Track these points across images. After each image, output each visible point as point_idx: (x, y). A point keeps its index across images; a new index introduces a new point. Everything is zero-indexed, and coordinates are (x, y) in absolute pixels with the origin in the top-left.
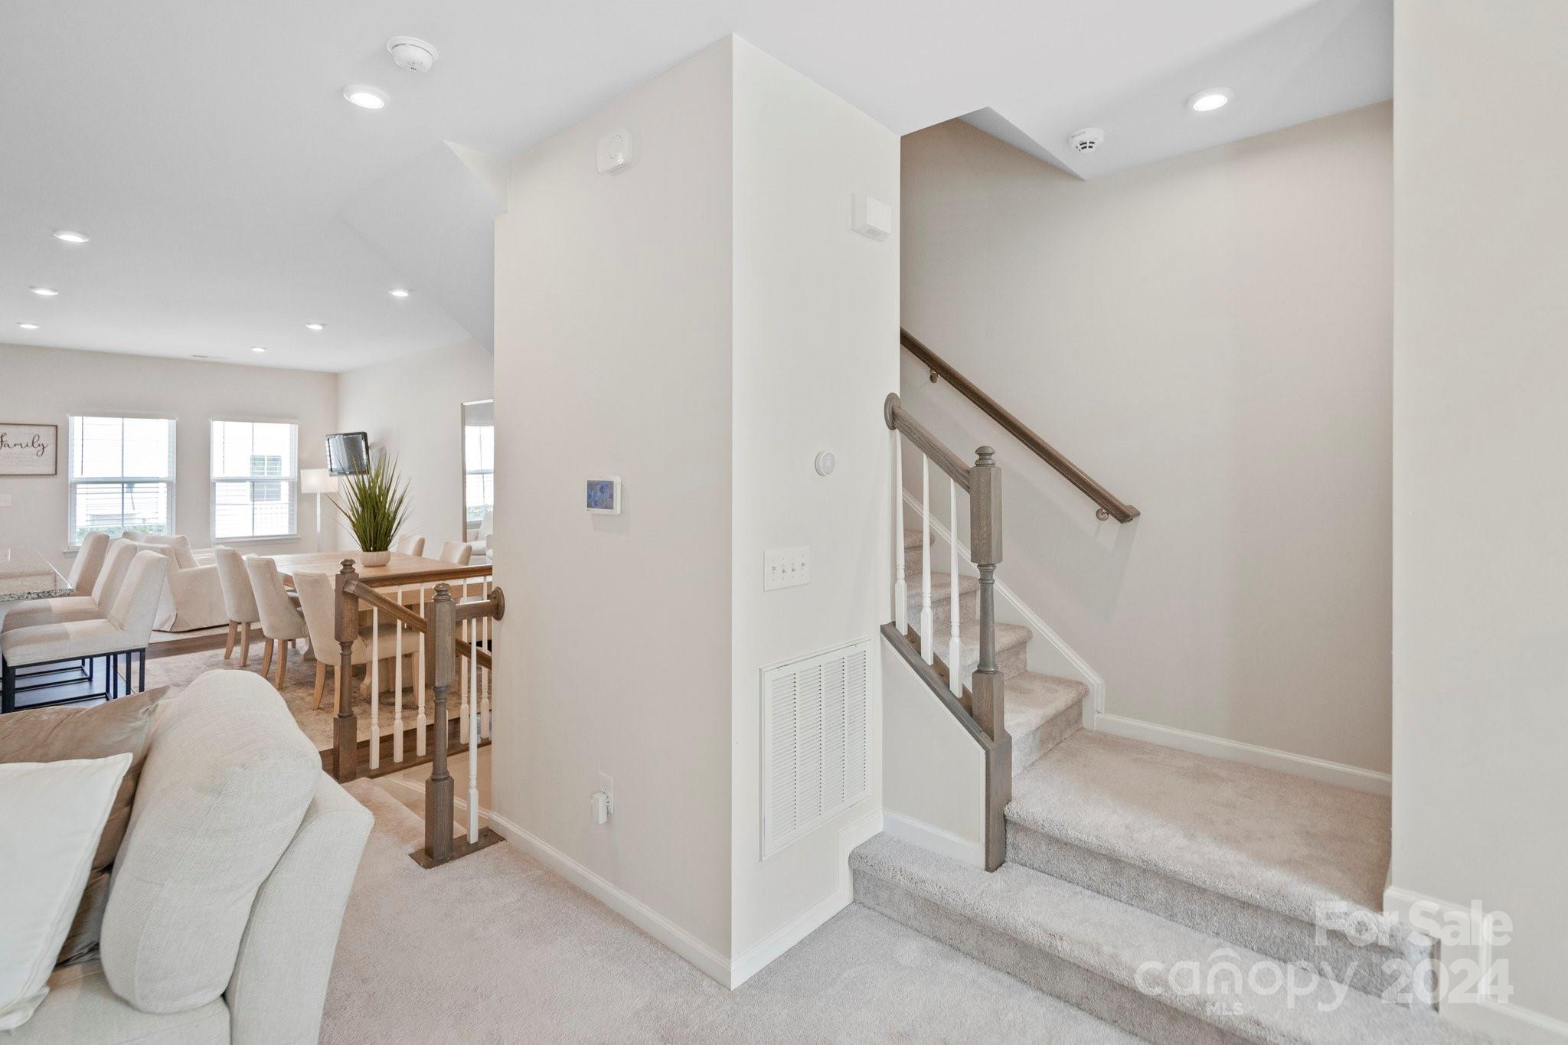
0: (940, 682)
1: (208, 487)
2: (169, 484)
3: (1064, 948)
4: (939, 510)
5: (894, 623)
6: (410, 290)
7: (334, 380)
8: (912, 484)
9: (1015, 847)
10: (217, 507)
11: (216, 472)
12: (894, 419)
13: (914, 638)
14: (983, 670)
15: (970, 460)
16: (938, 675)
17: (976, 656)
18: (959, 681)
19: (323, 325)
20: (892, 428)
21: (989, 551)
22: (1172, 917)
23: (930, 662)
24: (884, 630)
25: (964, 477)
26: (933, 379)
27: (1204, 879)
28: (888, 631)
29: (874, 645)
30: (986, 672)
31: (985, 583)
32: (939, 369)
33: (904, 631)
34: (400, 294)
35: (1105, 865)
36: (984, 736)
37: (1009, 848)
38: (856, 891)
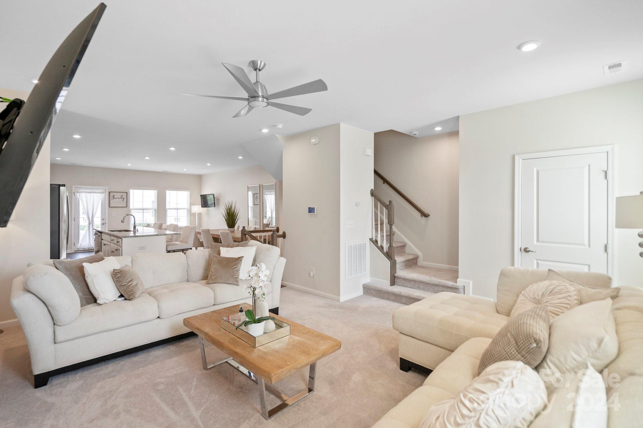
0: (381, 249)
1: (165, 210)
2: (155, 210)
3: (402, 294)
4: (382, 213)
5: (372, 238)
6: (243, 157)
7: (200, 177)
8: (376, 207)
9: (397, 282)
10: (168, 217)
11: (167, 207)
12: (372, 194)
13: (376, 241)
14: (390, 246)
15: (388, 203)
16: (381, 248)
17: (389, 245)
18: (386, 249)
19: (211, 164)
20: (372, 196)
21: (391, 222)
22: (424, 290)
23: (380, 246)
24: (370, 239)
25: (387, 207)
26: (384, 183)
27: (429, 282)
28: (371, 240)
29: (368, 242)
30: (391, 246)
31: (391, 228)
32: (385, 181)
33: (374, 240)
34: (241, 158)
35: (413, 282)
36: (390, 259)
37: (395, 283)
38: (364, 292)
